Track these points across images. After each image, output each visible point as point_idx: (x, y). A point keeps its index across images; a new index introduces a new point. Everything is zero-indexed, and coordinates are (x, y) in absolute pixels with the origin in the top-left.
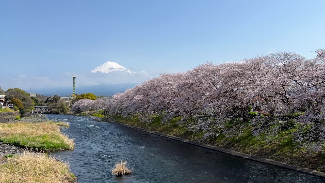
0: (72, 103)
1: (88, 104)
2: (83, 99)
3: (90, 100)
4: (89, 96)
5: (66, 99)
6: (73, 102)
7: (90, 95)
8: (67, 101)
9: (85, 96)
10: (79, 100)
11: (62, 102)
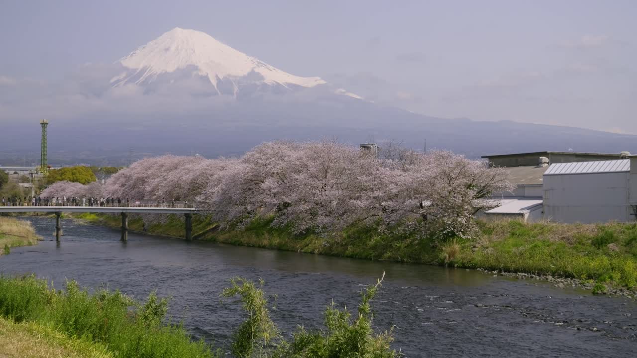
0: (38, 190)
1: (71, 193)
2: (62, 182)
3: (78, 184)
4: (78, 175)
5: (24, 179)
6: (41, 188)
7: (79, 172)
8: (26, 185)
9: (69, 175)
10: (54, 185)
11: (14, 186)
